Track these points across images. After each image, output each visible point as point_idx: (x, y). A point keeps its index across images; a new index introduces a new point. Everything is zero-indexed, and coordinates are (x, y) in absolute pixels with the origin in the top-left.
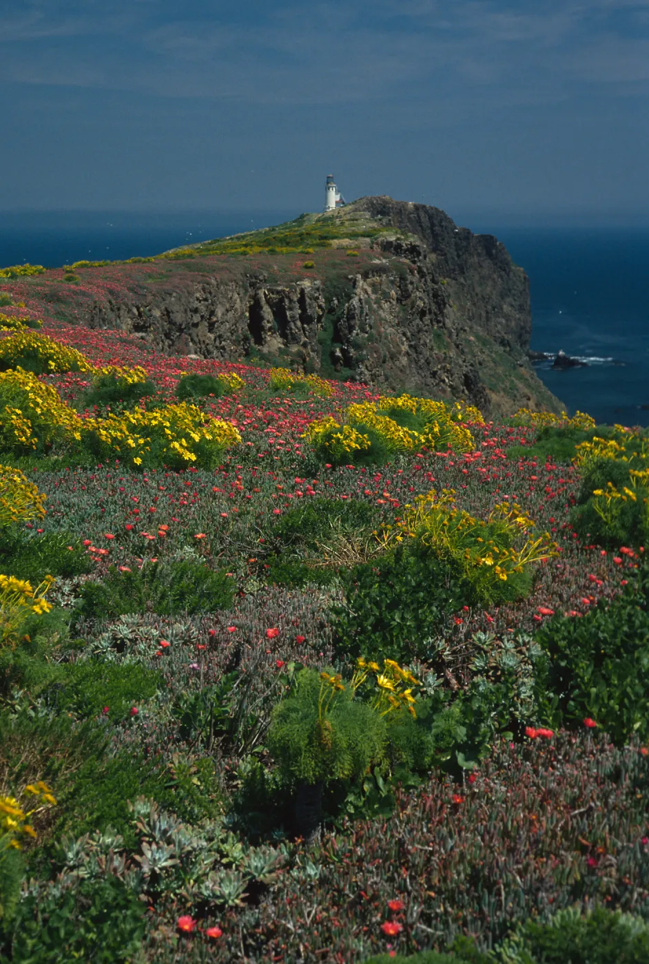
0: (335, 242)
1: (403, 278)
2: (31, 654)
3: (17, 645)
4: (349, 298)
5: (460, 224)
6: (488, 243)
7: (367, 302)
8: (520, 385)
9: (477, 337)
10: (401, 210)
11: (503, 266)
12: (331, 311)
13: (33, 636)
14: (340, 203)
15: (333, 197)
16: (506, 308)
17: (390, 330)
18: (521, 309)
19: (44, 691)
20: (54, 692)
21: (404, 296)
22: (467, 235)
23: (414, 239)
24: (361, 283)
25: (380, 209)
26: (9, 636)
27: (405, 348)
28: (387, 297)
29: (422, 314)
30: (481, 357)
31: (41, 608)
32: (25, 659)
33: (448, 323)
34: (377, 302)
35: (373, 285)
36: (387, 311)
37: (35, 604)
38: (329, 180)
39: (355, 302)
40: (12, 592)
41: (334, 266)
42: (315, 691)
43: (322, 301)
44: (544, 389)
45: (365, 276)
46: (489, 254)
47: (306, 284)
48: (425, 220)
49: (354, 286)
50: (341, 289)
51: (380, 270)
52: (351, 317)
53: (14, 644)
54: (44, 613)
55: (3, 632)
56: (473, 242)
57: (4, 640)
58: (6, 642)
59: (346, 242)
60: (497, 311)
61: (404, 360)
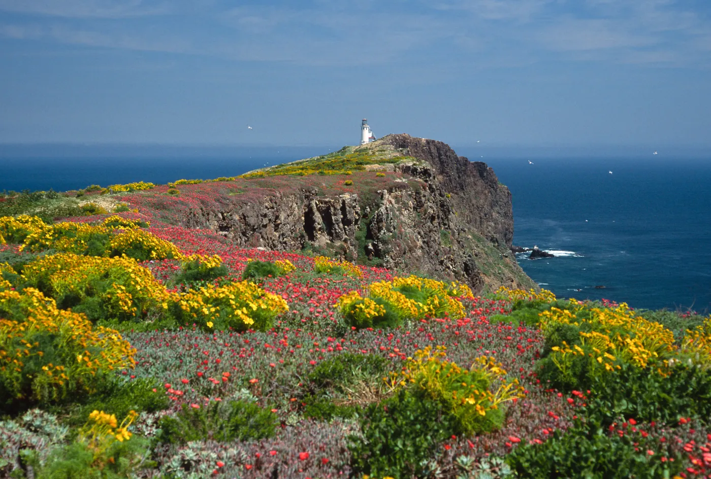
0: (368, 167)
1: (418, 193)
2: (116, 472)
3: (104, 465)
4: (378, 206)
6: (481, 168)
7: (391, 210)
8: (506, 271)
9: (474, 236)
10: (416, 144)
11: (492, 185)
12: (365, 216)
13: (116, 459)
14: (373, 138)
15: (367, 135)
16: (495, 215)
17: (409, 230)
18: (506, 215)
21: (419, 205)
22: (466, 162)
23: (426, 165)
24: (387, 196)
25: (402, 143)
26: (98, 458)
27: (420, 243)
28: (406, 206)
29: (432, 218)
30: (477, 250)
31: (123, 437)
32: (111, 476)
33: (452, 225)
34: (399, 210)
35: (396, 197)
36: (406, 216)
37: (119, 433)
38: (364, 122)
39: (383, 209)
40: (102, 423)
41: (367, 183)
43: (358, 209)
44: (523, 273)
45: (390, 191)
46: (482, 176)
47: (347, 196)
48: (434, 150)
49: (382, 198)
50: (372, 200)
51: (401, 187)
52: (380, 221)
53: (101, 464)
54: (125, 440)
55: (93, 455)
56: (470, 167)
57: (94, 462)
58: (96, 463)
59: (376, 166)
60: (488, 216)
61: (419, 252)
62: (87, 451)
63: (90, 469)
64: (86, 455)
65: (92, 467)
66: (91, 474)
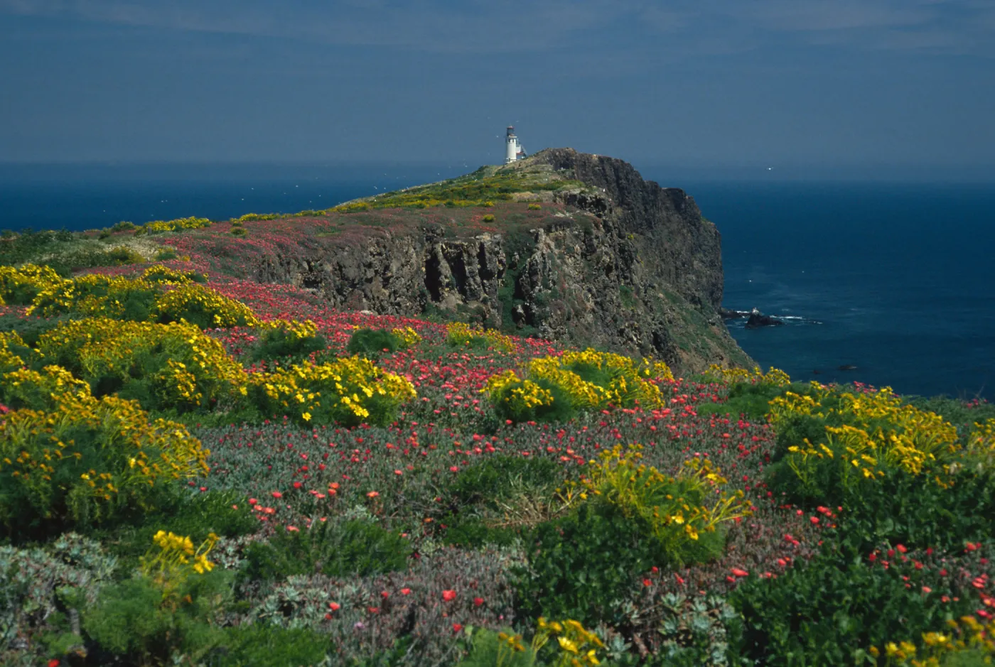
0: (516, 196)
1: (587, 232)
2: (193, 616)
3: (177, 607)
4: (531, 252)
5: (646, 178)
6: (677, 197)
7: (551, 257)
8: (713, 344)
9: (666, 293)
10: (585, 163)
11: (693, 221)
12: (512, 266)
13: (194, 596)
14: (522, 155)
15: (514, 150)
16: (697, 264)
17: (574, 286)
18: (712, 265)
19: (206, 656)
20: (216, 657)
21: (589, 250)
22: (655, 189)
23: (600, 192)
24: (543, 237)
25: (563, 162)
26: (168, 597)
27: (590, 304)
28: (570, 251)
29: (608, 269)
30: (670, 314)
31: (203, 566)
32: (186, 622)
33: (636, 279)
34: (561, 257)
35: (556, 240)
36: (571, 266)
37: (197, 562)
38: (509, 132)
39: (537, 256)
40: (172, 549)
41: (515, 219)
42: (493, 653)
43: (502, 256)
44: (737, 348)
45: (548, 230)
46: (678, 208)
47: (486, 238)
48: (610, 173)
49: (537, 240)
50: (522, 243)
51: (564, 224)
52: (533, 272)
53: (174, 605)
54: (206, 571)
55: (162, 592)
56: (661, 196)
57: (163, 602)
58: (166, 603)
59: (527, 195)
60: (687, 266)
61: (590, 318)
62: (153, 587)
63: (158, 612)
64: (152, 592)
65: (160, 608)
66: (158, 618)
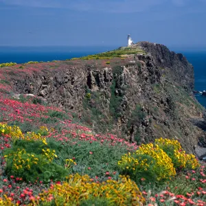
1: (139, 67)
4: (121, 73)
6: (180, 56)
7: (127, 75)
8: (190, 101)
9: (176, 86)
10: (152, 46)
11: (185, 64)
12: (115, 78)
16: (186, 77)
17: (135, 84)
18: (191, 77)
21: (140, 73)
23: (149, 54)
24: (125, 68)
25: (145, 46)
27: (140, 90)
28: (134, 73)
29: (146, 79)
33: (161, 82)
34: (131, 75)
35: (129, 69)
36: (134, 78)
38: (128, 36)
39: (123, 75)
41: (116, 63)
43: (112, 75)
45: (127, 66)
46: (180, 59)
47: (106, 69)
48: (160, 49)
49: (123, 68)
50: (118, 70)
51: (133, 64)
52: (121, 80)
56: (175, 56)
60: (183, 77)
61: (140, 94)
